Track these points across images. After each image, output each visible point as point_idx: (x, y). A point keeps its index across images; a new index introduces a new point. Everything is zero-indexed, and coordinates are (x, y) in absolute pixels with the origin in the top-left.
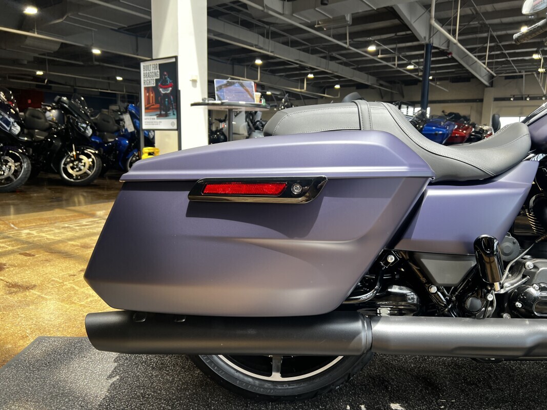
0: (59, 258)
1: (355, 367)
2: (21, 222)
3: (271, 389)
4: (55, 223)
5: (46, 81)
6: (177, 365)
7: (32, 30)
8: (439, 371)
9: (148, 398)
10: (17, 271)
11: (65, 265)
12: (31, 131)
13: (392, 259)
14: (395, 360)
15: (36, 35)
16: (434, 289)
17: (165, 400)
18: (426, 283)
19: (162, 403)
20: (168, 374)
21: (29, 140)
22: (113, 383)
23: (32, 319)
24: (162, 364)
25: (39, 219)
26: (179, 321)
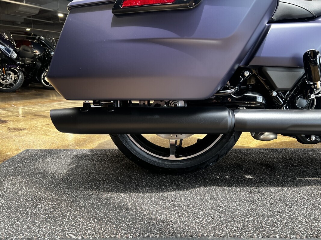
0: (40, 118)
1: (222, 150)
2: (18, 104)
3: (169, 165)
4: (38, 104)
5: (32, 34)
6: (111, 160)
7: (22, 1)
8: (274, 161)
9: (93, 174)
10: (15, 123)
11: (43, 120)
12: (23, 58)
13: (247, 73)
14: (246, 157)
15: (25, 4)
16: (275, 94)
17: (103, 174)
18: (269, 90)
19: (102, 176)
20: (105, 164)
21: (23, 63)
22: (72, 168)
23: (22, 142)
24: (101, 159)
25: (29, 103)
26: (110, 111)
